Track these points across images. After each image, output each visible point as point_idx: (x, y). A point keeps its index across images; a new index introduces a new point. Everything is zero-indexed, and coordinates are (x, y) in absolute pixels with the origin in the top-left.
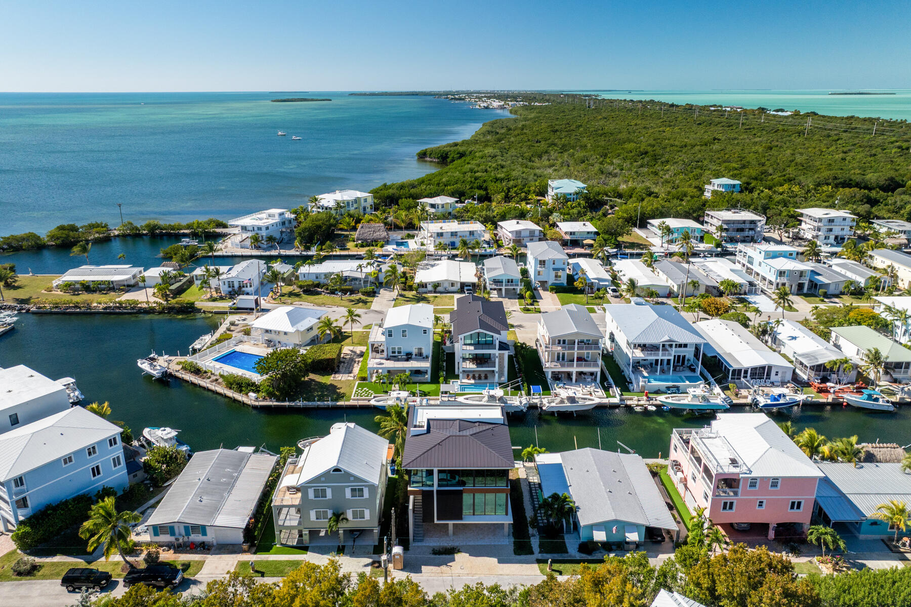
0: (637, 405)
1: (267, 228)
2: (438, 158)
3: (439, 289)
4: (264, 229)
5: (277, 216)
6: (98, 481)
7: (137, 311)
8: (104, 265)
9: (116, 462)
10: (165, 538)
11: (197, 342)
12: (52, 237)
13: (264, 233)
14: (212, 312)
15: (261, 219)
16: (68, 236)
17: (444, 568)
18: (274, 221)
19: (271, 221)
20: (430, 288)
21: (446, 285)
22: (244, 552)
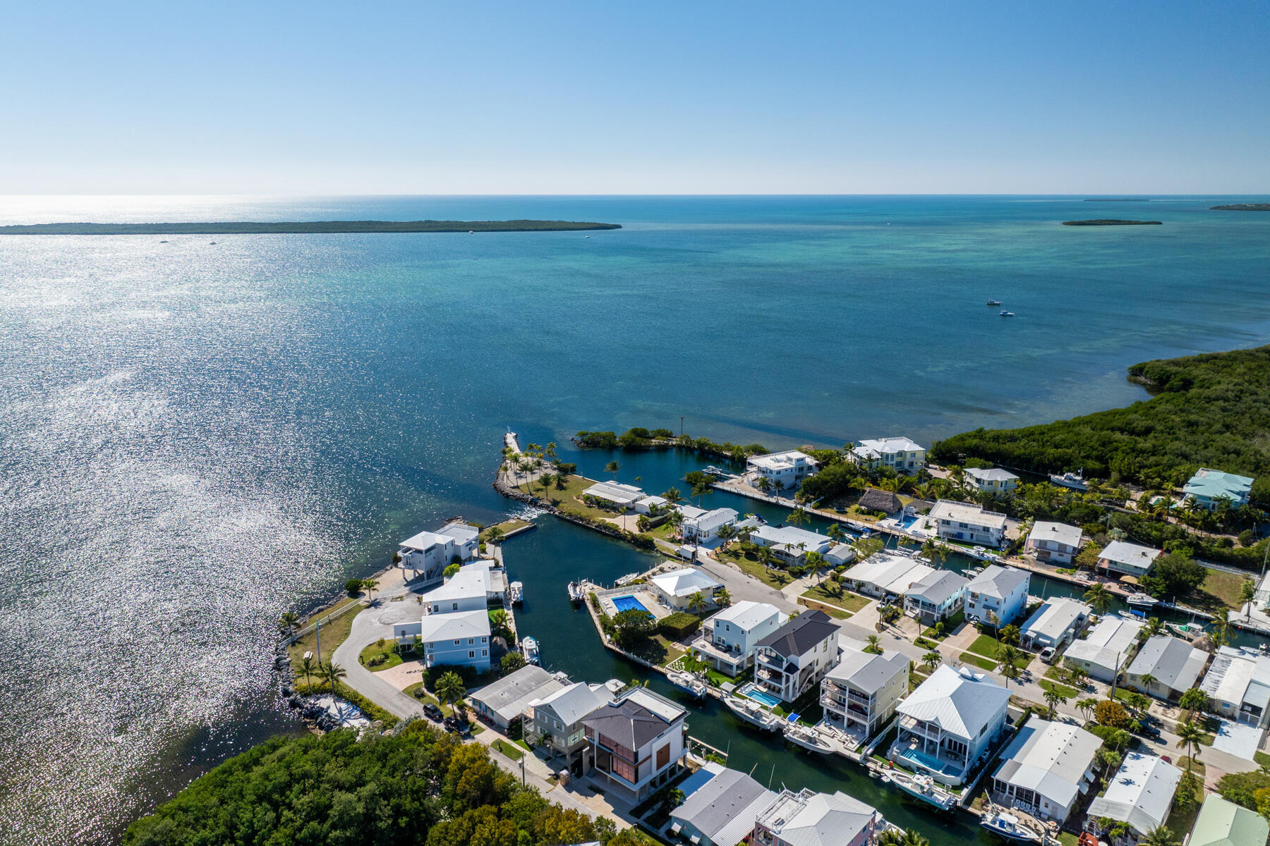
0: (875, 771)
1: (779, 472)
2: (1155, 380)
3: (863, 589)
4: (774, 473)
5: (794, 462)
6: (471, 660)
7: (615, 534)
8: (623, 484)
9: (485, 653)
10: (477, 708)
11: (623, 578)
12: (623, 440)
13: (774, 477)
14: (661, 552)
15: (778, 461)
16: (634, 440)
17: (583, 797)
18: (791, 466)
19: (787, 465)
20: (854, 585)
21: (870, 587)
22: (505, 735)
